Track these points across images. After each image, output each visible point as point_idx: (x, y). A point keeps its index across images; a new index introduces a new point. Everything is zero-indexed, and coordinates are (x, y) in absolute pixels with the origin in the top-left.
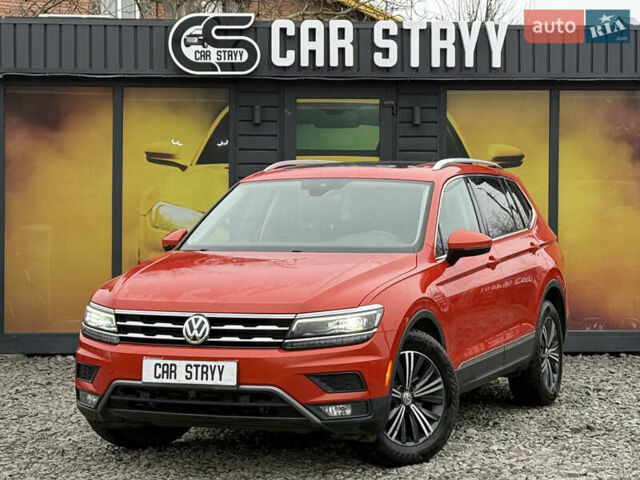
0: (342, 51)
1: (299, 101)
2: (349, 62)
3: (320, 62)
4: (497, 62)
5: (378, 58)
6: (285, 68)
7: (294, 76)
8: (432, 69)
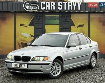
0: (53, 7)
2: (54, 9)
3: (49, 9)
4: (79, 9)
6: (43, 10)
7: (45, 11)
8: (68, 10)
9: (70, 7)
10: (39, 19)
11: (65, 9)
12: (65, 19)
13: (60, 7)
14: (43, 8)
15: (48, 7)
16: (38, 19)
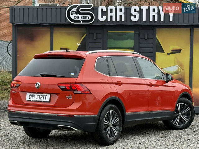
0: (121, 16)
1: (108, 32)
2: (123, 19)
3: (114, 19)
4: (171, 19)
5: (133, 19)
6: (103, 21)
7: (106, 24)
8: (150, 22)
9: (154, 16)
10: (95, 38)
11: (144, 19)
12: (144, 39)
13: (135, 16)
14: (102, 17)
15: (111, 17)
16: (93, 38)
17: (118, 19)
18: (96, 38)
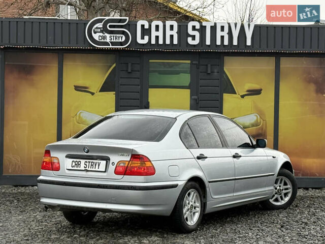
0: (172, 36)
1: (150, 61)
2: (175, 42)
3: (161, 42)
4: (249, 43)
5: (190, 40)
6: (143, 45)
8: (217, 46)
9: (222, 37)
10: (129, 71)
11: (208, 42)
12: (206, 72)
13: (194, 37)
14: (143, 38)
15: (157, 37)
17: (168, 42)
18: (132, 71)
